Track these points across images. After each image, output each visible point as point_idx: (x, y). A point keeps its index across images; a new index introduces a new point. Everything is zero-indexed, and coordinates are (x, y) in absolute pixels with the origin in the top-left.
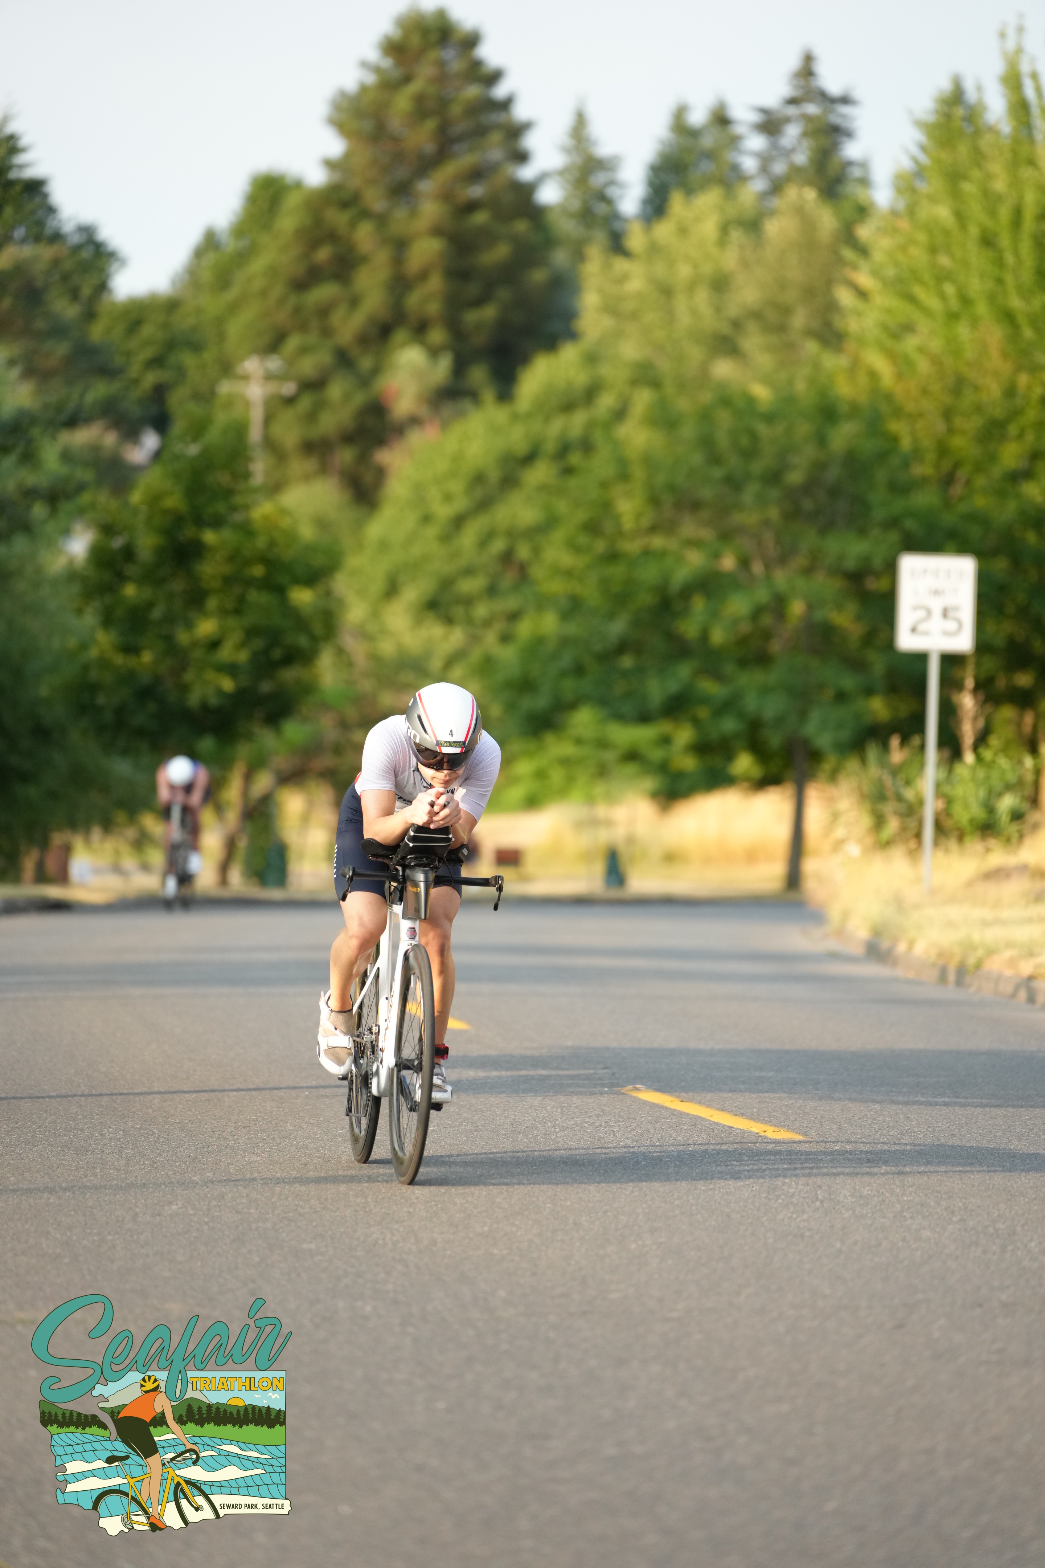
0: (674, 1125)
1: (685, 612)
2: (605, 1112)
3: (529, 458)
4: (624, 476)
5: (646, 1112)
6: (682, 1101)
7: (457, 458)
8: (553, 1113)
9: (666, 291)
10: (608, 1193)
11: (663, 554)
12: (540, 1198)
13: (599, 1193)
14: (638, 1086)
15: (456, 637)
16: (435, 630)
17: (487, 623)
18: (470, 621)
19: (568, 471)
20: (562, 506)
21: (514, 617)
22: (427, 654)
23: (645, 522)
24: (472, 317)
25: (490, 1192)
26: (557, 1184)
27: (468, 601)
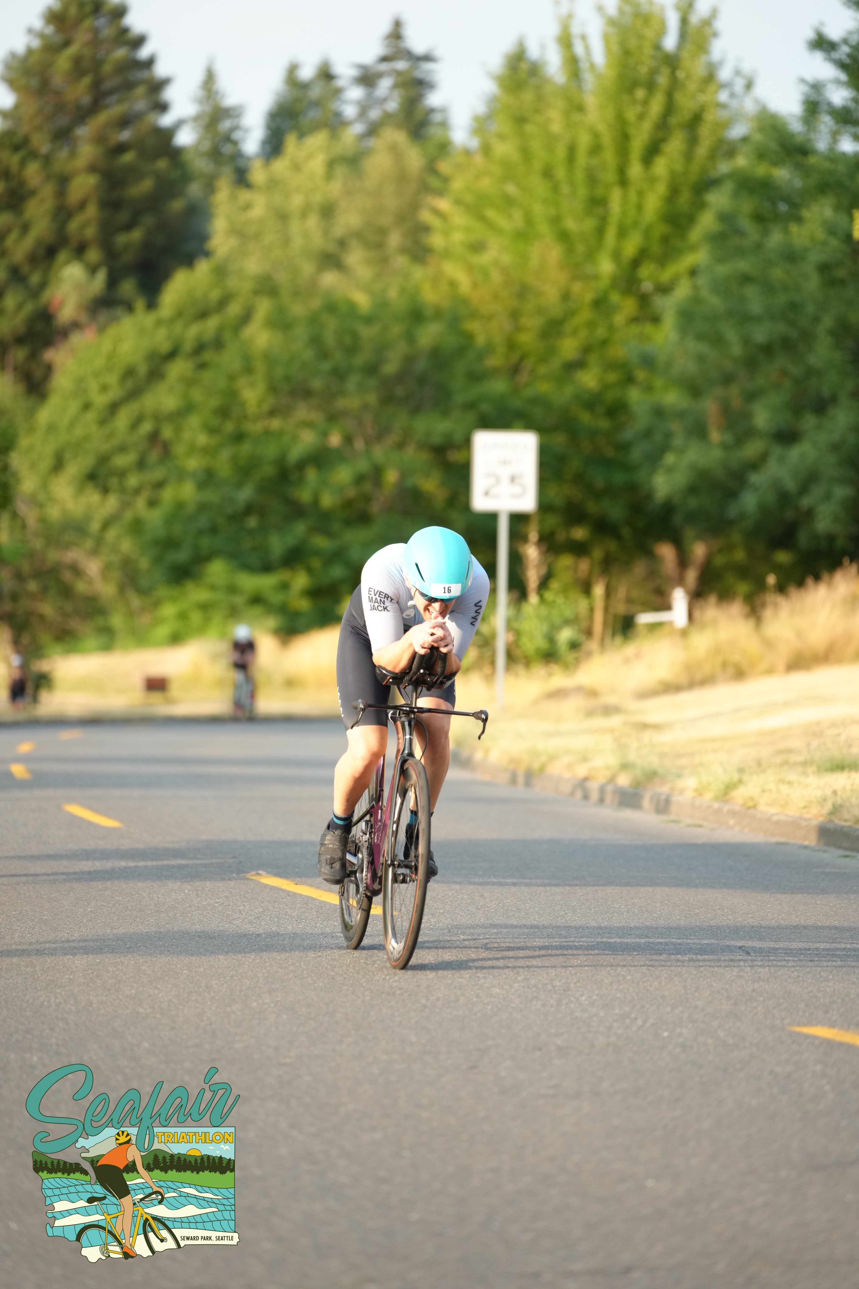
0: (289, 904)
1: (301, 480)
2: (232, 894)
3: (172, 355)
4: (248, 370)
5: (267, 893)
6: (297, 884)
7: (112, 356)
8: (190, 895)
9: (283, 217)
10: (234, 960)
11: (280, 433)
12: (178, 965)
13: (227, 961)
14: (260, 872)
15: (112, 502)
16: (93, 497)
17: (137, 491)
18: (123, 490)
19: (202, 366)
20: (197, 394)
21: (159, 485)
22: (88, 518)
23: (266, 407)
24: (121, 239)
25: (137, 961)
26: (192, 955)
27: (122, 474)
